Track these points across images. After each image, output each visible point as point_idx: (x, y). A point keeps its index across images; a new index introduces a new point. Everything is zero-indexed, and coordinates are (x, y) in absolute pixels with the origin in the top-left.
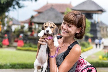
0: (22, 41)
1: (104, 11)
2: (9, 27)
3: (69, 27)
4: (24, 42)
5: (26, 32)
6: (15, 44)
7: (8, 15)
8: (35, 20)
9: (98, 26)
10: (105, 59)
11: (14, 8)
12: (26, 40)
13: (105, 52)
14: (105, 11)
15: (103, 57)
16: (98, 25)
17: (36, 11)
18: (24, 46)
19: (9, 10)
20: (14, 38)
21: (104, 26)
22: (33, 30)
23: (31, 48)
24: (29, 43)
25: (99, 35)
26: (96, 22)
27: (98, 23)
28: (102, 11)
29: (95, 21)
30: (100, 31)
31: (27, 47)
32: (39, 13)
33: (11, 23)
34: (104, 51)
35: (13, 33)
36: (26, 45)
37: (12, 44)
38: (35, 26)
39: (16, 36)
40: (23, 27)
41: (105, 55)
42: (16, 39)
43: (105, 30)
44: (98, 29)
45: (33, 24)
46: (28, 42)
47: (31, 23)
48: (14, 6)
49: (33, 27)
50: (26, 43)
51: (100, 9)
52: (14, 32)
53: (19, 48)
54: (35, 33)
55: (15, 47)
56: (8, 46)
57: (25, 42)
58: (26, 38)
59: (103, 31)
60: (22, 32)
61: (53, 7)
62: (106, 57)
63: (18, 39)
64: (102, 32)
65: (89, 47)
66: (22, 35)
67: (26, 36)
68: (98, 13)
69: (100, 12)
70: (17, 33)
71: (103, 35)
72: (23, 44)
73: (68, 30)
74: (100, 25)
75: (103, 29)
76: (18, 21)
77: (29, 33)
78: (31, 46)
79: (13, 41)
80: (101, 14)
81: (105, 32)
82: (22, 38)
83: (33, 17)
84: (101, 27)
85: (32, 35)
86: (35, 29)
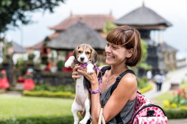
0: (31, 79)
1: (168, 24)
2: (9, 57)
3: (115, 48)
4: (34, 82)
5: (38, 65)
6: (20, 86)
7: (4, 38)
8: (53, 44)
9: (160, 51)
10: (174, 105)
11: (15, 25)
12: (39, 79)
13: (174, 94)
14: (171, 25)
15: (171, 103)
16: (159, 48)
17: (51, 29)
18: (35, 90)
19: (7, 29)
20: (17, 77)
21: (170, 51)
22: (49, 60)
23: (47, 93)
24: (44, 83)
25: (161, 66)
26: (156, 45)
27: (159, 45)
28: (165, 25)
29: (154, 43)
30: (163, 59)
31: (40, 90)
32: (58, 31)
33: (10, 51)
34: (172, 92)
35: (14, 68)
36: (38, 87)
37: (14, 86)
38: (53, 54)
39: (19, 73)
40: (31, 57)
41: (175, 98)
42: (20, 78)
43: (171, 56)
44: (160, 55)
45: (48, 50)
46: (41, 81)
47: (45, 50)
48: (15, 21)
49: (49, 55)
50: (38, 84)
51: (161, 21)
52: (17, 65)
53: (26, 92)
54: (52, 66)
55: (20, 91)
56: (8, 90)
57: (36, 81)
58: (38, 76)
59: (169, 58)
60: (31, 65)
61: (82, 21)
62: (175, 103)
63: (25, 77)
64: (167, 62)
65: (146, 86)
66: (30, 71)
67: (38, 71)
68: (159, 30)
69: (161, 27)
70: (22, 68)
71: (168, 66)
72: (33, 86)
73: (113, 54)
74: (163, 50)
75: (168, 56)
76: (21, 47)
77: (43, 67)
78: (46, 89)
79: (15, 81)
80: (164, 30)
81: (172, 61)
82: (32, 75)
83: (47, 39)
84: (164, 53)
85: (47, 70)
86: (52, 59)
